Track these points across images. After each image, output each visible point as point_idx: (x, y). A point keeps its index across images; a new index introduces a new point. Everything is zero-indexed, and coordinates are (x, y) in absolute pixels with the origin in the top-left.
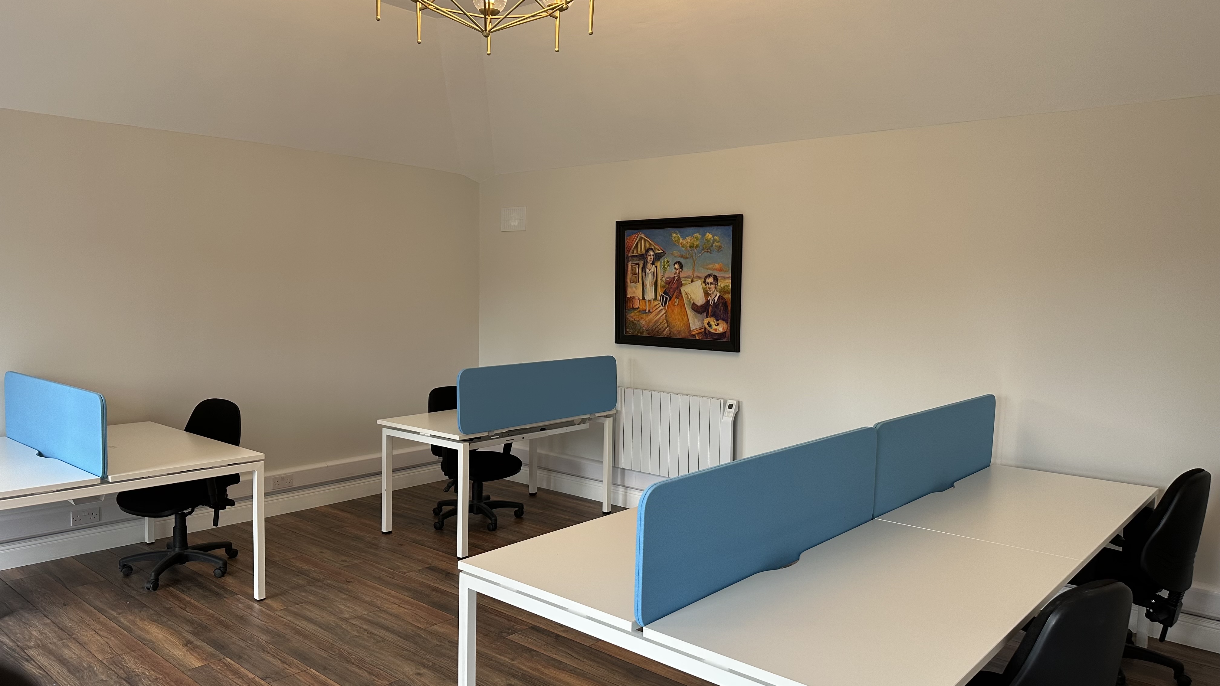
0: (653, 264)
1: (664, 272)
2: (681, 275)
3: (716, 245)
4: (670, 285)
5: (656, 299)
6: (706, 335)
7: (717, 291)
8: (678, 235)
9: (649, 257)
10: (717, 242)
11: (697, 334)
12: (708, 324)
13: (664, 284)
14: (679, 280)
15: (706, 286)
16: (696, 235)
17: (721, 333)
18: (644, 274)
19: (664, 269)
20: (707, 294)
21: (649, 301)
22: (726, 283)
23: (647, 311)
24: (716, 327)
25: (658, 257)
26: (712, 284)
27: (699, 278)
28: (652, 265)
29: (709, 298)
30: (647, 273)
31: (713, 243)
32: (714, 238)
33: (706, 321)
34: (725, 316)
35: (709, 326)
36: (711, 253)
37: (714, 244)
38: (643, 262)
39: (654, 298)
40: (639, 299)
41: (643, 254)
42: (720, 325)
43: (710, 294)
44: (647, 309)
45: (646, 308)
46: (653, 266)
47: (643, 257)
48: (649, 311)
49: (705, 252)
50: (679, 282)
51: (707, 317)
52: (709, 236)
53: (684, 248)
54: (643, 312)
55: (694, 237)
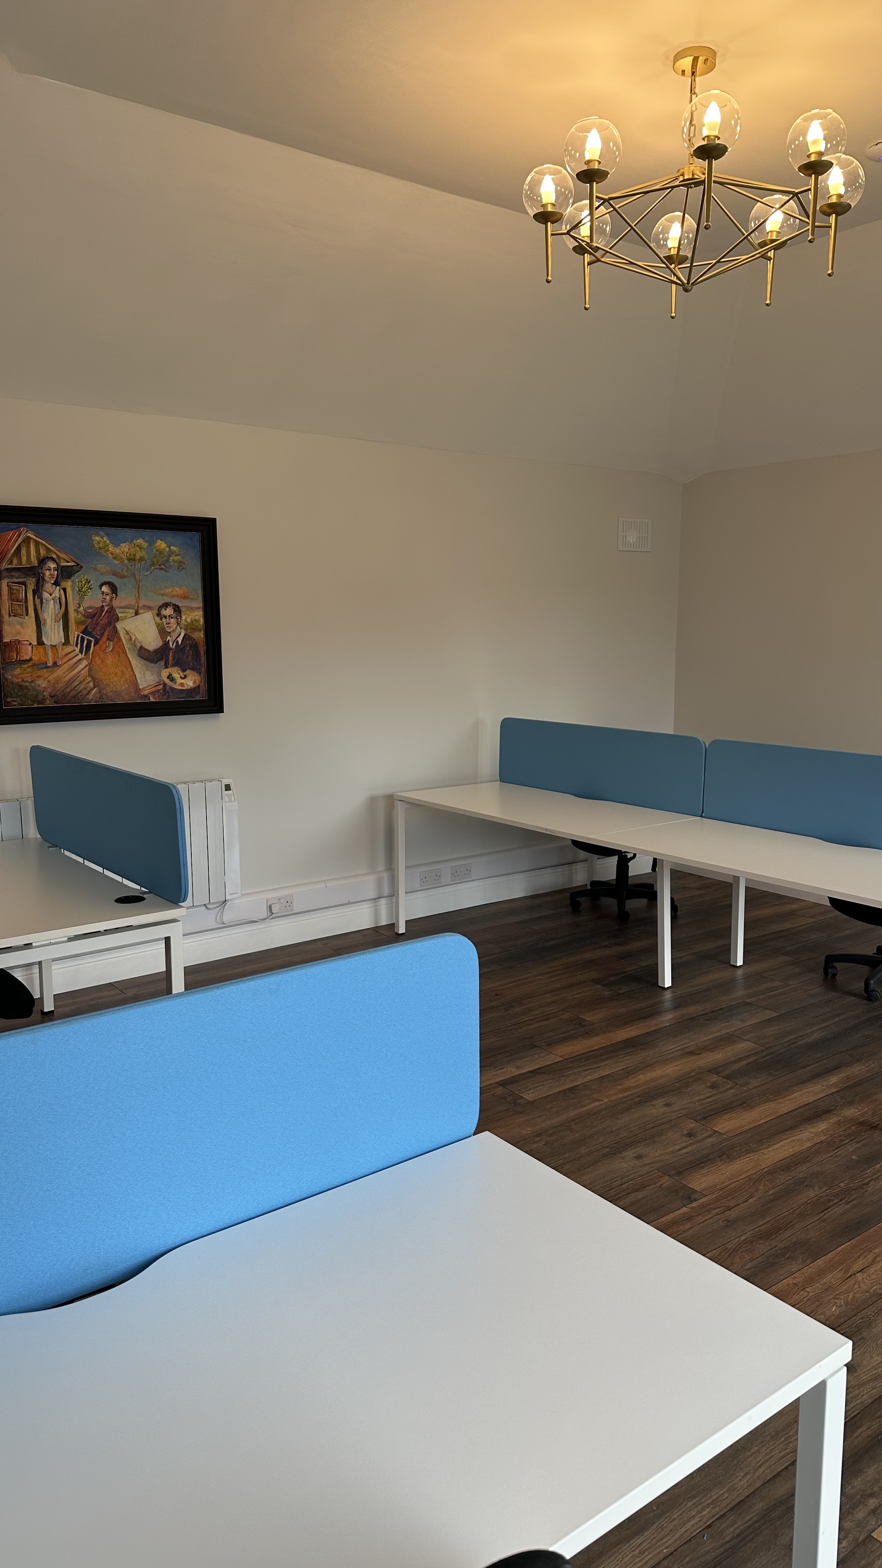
0: (56, 583)
1: (82, 598)
2: (115, 603)
3: (174, 560)
4: (95, 619)
5: (67, 642)
6: (167, 694)
7: (181, 628)
8: (105, 539)
9: (47, 573)
10: (176, 556)
11: (150, 693)
12: (168, 678)
13: (83, 619)
14: (112, 610)
15: (161, 620)
16: (138, 541)
17: (191, 689)
18: (38, 601)
19: (81, 593)
20: (163, 632)
21: (53, 647)
22: (195, 615)
23: (50, 664)
24: (182, 681)
25: (65, 573)
26: (172, 618)
27: (149, 608)
28: (54, 586)
29: (169, 638)
30: (46, 600)
31: (170, 556)
32: (170, 549)
33: (165, 673)
34: (195, 663)
35: (171, 681)
36: (166, 571)
37: (171, 558)
38: (34, 580)
39: (63, 641)
40: (30, 644)
41: (33, 568)
42: (189, 678)
43: (170, 633)
44: (51, 660)
45: (48, 660)
46: (58, 587)
47: (35, 572)
48: (55, 663)
49: (157, 568)
50: (112, 614)
51: (166, 667)
52: (161, 545)
53: (117, 560)
54: (41, 666)
55: (135, 545)
